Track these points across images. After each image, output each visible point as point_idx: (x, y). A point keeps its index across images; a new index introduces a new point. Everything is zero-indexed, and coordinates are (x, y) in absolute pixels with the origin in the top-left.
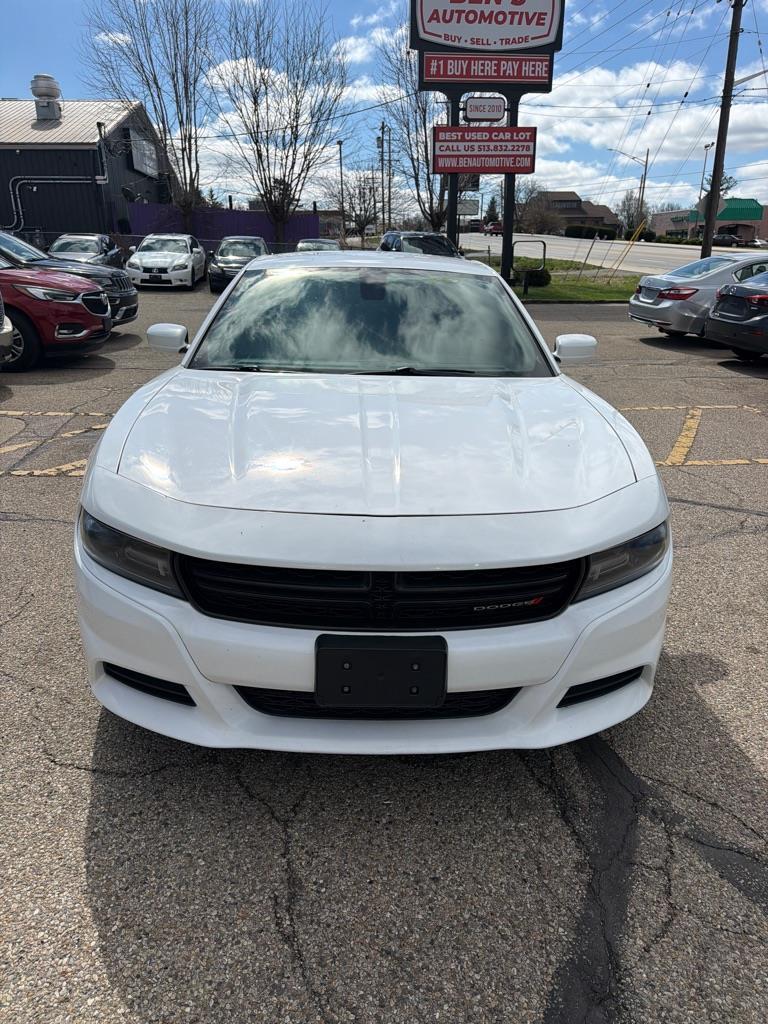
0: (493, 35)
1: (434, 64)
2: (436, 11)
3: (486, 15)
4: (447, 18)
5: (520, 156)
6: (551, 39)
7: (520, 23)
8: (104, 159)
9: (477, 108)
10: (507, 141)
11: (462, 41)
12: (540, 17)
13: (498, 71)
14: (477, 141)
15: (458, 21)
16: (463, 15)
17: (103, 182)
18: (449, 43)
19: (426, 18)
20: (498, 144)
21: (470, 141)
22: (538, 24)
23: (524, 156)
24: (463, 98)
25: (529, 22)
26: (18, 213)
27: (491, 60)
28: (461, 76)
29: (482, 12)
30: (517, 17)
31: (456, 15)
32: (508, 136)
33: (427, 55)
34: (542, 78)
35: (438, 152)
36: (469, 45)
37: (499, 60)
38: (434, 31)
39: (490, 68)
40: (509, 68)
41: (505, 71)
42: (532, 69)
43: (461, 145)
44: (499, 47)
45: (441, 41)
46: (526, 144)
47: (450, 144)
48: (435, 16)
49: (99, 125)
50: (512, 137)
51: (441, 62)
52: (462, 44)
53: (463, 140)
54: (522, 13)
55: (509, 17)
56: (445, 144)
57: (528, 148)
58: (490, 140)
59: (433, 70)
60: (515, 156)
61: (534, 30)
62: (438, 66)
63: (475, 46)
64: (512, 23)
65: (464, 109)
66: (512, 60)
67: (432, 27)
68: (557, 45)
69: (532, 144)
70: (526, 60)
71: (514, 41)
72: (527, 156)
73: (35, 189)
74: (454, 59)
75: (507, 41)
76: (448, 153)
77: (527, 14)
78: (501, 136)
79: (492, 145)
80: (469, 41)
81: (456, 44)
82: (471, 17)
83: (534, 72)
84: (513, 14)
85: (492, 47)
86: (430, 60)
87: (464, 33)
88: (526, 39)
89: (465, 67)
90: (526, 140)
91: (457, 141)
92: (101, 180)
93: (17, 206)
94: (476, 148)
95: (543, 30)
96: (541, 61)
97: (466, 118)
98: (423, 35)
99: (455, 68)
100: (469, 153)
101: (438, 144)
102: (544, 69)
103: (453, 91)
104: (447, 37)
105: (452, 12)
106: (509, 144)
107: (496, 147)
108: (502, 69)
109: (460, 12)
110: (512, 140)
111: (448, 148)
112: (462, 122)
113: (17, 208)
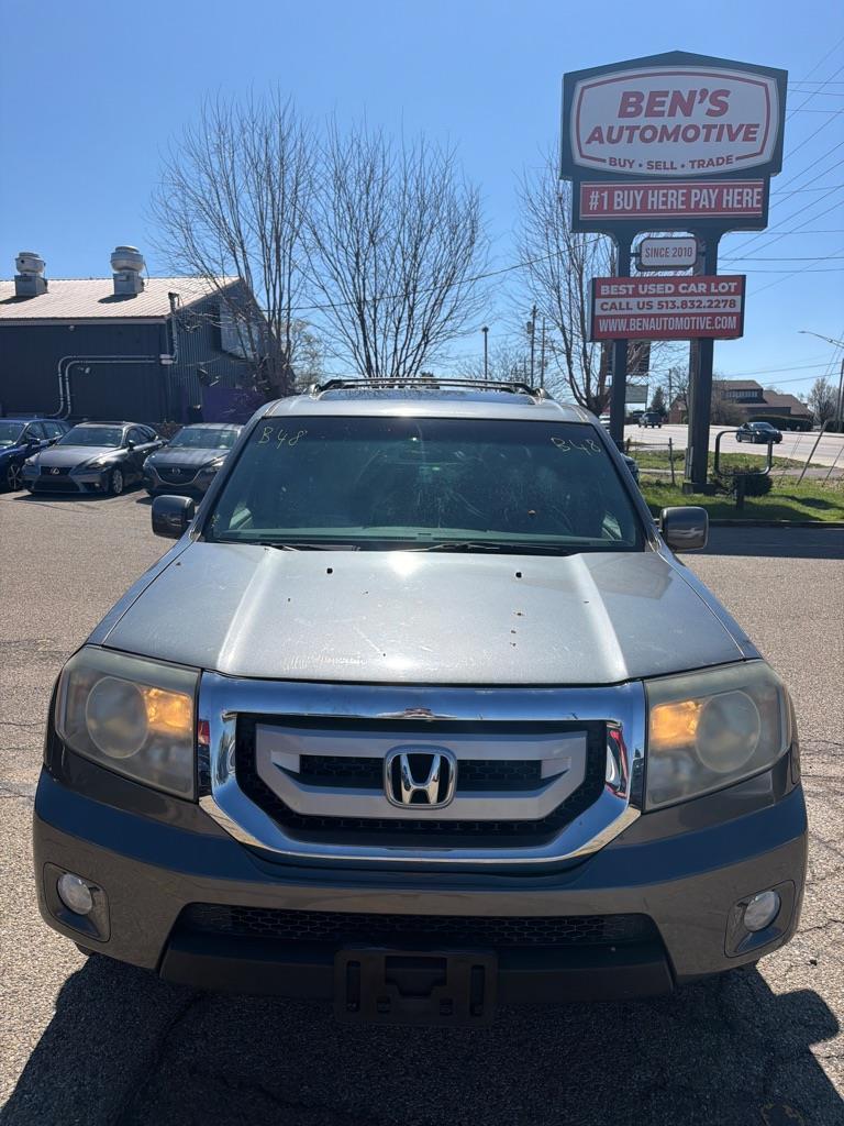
0: (680, 156)
1: (595, 196)
2: (598, 130)
3: (670, 132)
4: (614, 137)
5: (721, 315)
6: (766, 157)
7: (719, 139)
8: (175, 335)
9: (656, 252)
10: (702, 294)
11: (635, 165)
12: (749, 132)
13: (687, 202)
14: (655, 295)
15: (630, 140)
16: (637, 133)
17: (170, 362)
18: (618, 168)
19: (584, 138)
20: (688, 299)
21: (647, 295)
22: (746, 139)
23: (728, 314)
24: (638, 239)
25: (732, 137)
26: (65, 400)
27: (677, 188)
28: (634, 210)
29: (664, 127)
30: (715, 132)
31: (626, 134)
32: (702, 287)
33: (583, 185)
34: (753, 209)
35: (598, 312)
36: (644, 170)
37: (689, 189)
38: (595, 155)
39: (675, 199)
40: (704, 198)
41: (697, 203)
42: (740, 198)
43: (633, 301)
44: (688, 171)
45: (606, 166)
46: (729, 298)
47: (617, 301)
48: (596, 136)
49: (171, 296)
50: (708, 289)
51: (605, 194)
52: (636, 170)
53: (636, 294)
54: (722, 126)
55: (703, 132)
56: (610, 301)
57: (733, 304)
58: (676, 294)
59: (594, 204)
60: (714, 315)
61: (740, 147)
62: (601, 200)
63: (654, 172)
64: (707, 139)
65: (638, 255)
66: (708, 188)
67: (594, 149)
68: (775, 165)
69: (738, 298)
70: (728, 187)
71: (711, 162)
72: (732, 314)
73: (87, 371)
74: (622, 189)
75: (701, 163)
76: (613, 312)
77: (730, 127)
78: (692, 288)
79: (679, 300)
80: (645, 166)
81: (627, 169)
82: (648, 134)
83: (740, 202)
84: (709, 128)
85: (679, 172)
86: (589, 192)
87: (639, 155)
88: (728, 160)
89: (639, 199)
90: (728, 293)
91: (627, 295)
92: (166, 359)
93: (64, 390)
94: (655, 305)
95: (755, 147)
96: (752, 187)
97: (640, 267)
98: (578, 160)
99: (624, 202)
100: (645, 311)
101: (599, 302)
102: (756, 197)
103: (621, 232)
104: (613, 161)
105: (621, 129)
106: (705, 299)
107: (684, 304)
108: (693, 199)
109: (632, 129)
110: (708, 293)
111: (613, 306)
112: (634, 272)
113: (65, 392)
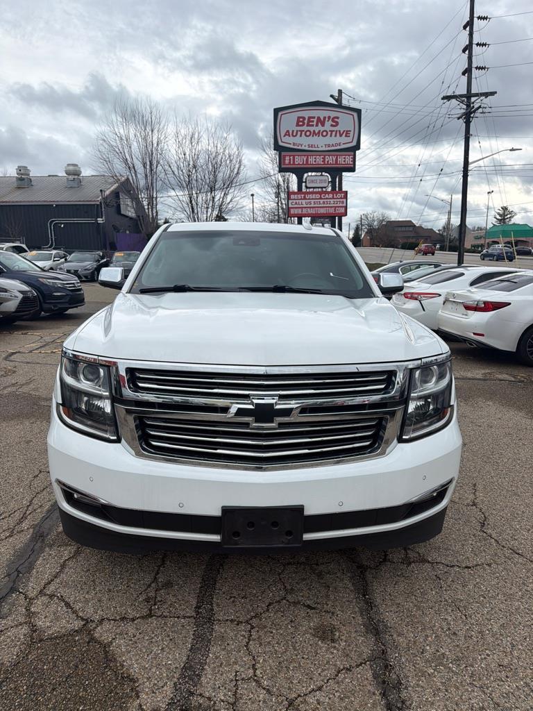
0: (321, 143)
1: (287, 158)
2: (288, 131)
3: (317, 132)
4: (294, 134)
5: (338, 207)
6: (354, 143)
7: (336, 136)
8: (103, 209)
9: (312, 181)
10: (331, 199)
11: (303, 146)
12: (347, 133)
13: (324, 161)
14: (313, 199)
15: (301, 136)
16: (303, 133)
17: (102, 222)
18: (296, 147)
19: (283, 134)
20: (325, 200)
21: (309, 199)
22: (346, 136)
23: (341, 207)
24: (306, 175)
25: (341, 135)
26: (52, 239)
27: (320, 156)
28: (303, 164)
29: (314, 131)
30: (334, 133)
31: (299, 133)
32: (331, 196)
33: (283, 154)
34: (350, 164)
35: (290, 206)
36: (307, 148)
37: (325, 156)
38: (287, 141)
39: (319, 160)
40: (330, 160)
41: (328, 162)
42: (344, 160)
43: (304, 201)
44: (324, 149)
45: (291, 146)
46: (341, 200)
47: (297, 201)
48: (287, 133)
49: (101, 191)
50: (333, 196)
51: (292, 157)
52: (303, 148)
53: (305, 198)
54: (337, 131)
55: (329, 133)
56: (294, 201)
57: (343, 202)
58: (321, 198)
59: (287, 162)
60: (336, 207)
61: (344, 139)
62: (290, 160)
63: (311, 149)
64: (331, 136)
65: (306, 182)
66: (332, 155)
67: (287, 139)
68: (358, 147)
69: (345, 200)
70: (340, 155)
71: (333, 145)
72: (342, 207)
73: (62, 226)
74: (298, 156)
75: (329, 146)
76: (296, 206)
77: (340, 131)
78: (327, 196)
79: (322, 201)
80: (307, 146)
81: (300, 148)
82: (308, 133)
83: (344, 161)
84: (332, 131)
85: (320, 149)
86: (285, 156)
87: (304, 142)
88: (340, 144)
89: (305, 160)
90: (341, 198)
91: (301, 199)
92: (100, 220)
93: (51, 235)
94: (312, 203)
95: (349, 139)
96: (349, 155)
97: (307, 187)
98: (281, 144)
99: (299, 160)
100: (308, 206)
101: (290, 201)
102: (351, 159)
103: (299, 172)
104: (294, 144)
105: (297, 131)
106: (332, 201)
107: (324, 203)
108: (326, 160)
109: (301, 131)
110: (333, 198)
111: (296, 203)
112: (304, 189)
113: (51, 236)
